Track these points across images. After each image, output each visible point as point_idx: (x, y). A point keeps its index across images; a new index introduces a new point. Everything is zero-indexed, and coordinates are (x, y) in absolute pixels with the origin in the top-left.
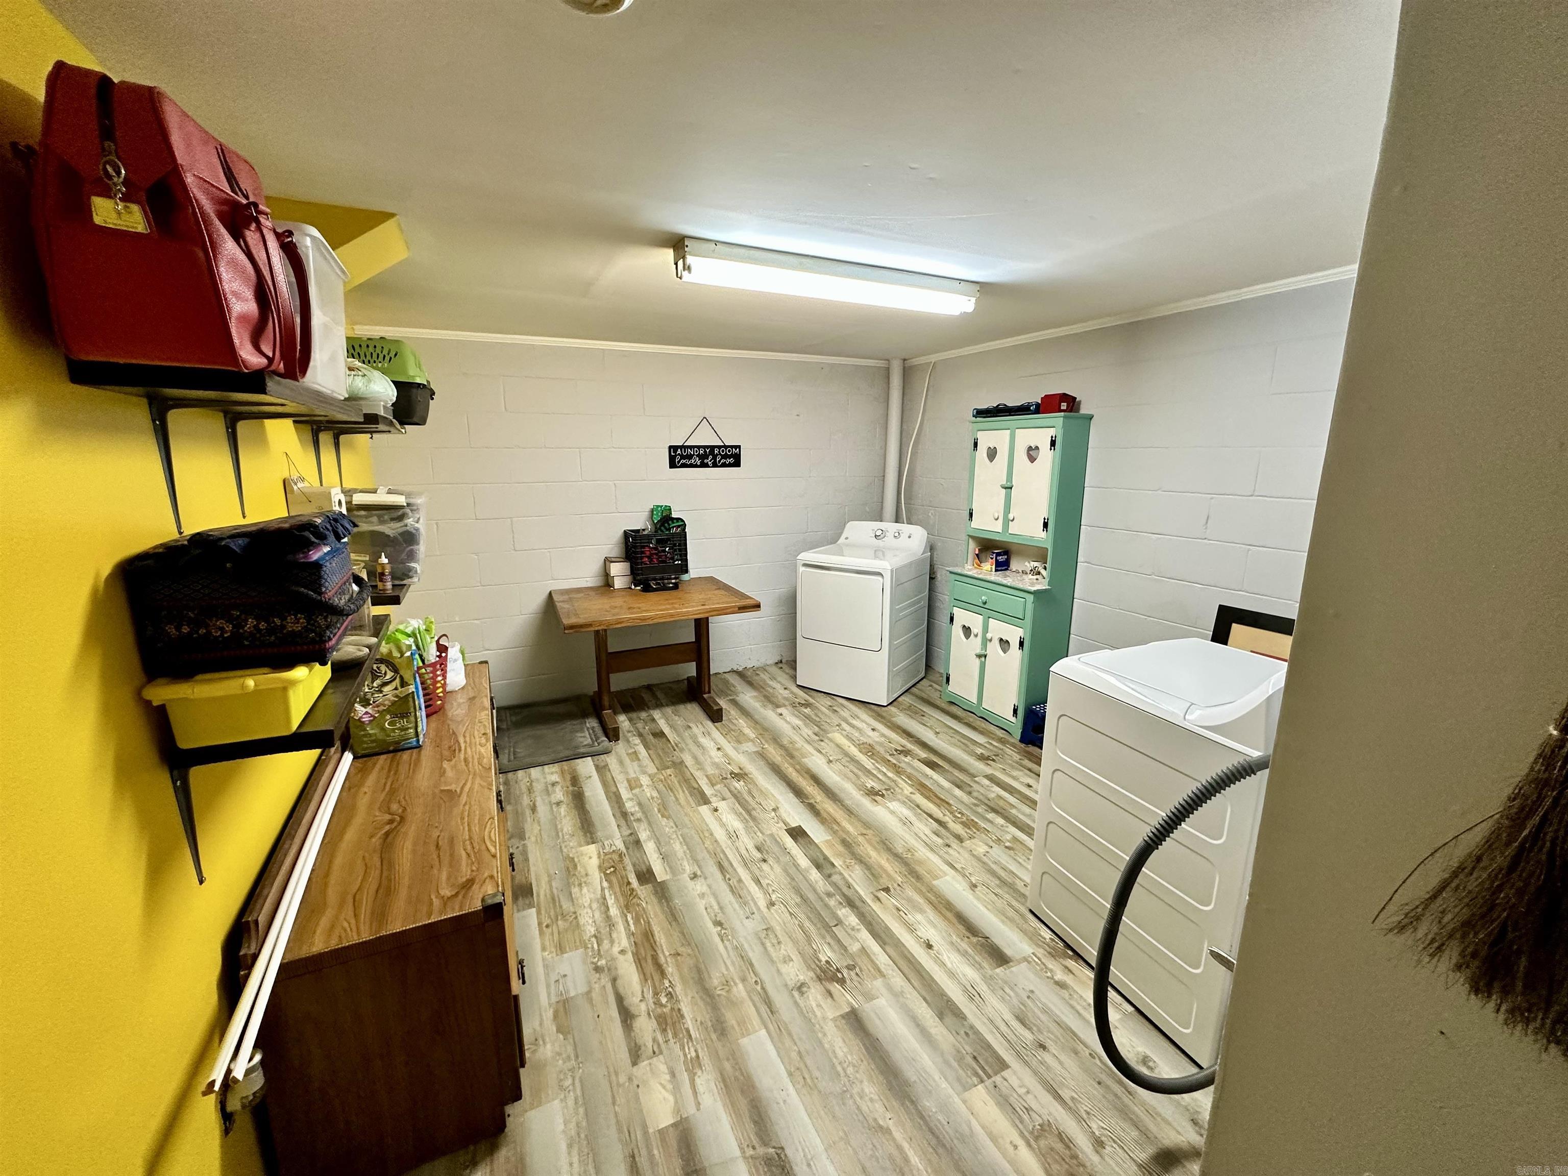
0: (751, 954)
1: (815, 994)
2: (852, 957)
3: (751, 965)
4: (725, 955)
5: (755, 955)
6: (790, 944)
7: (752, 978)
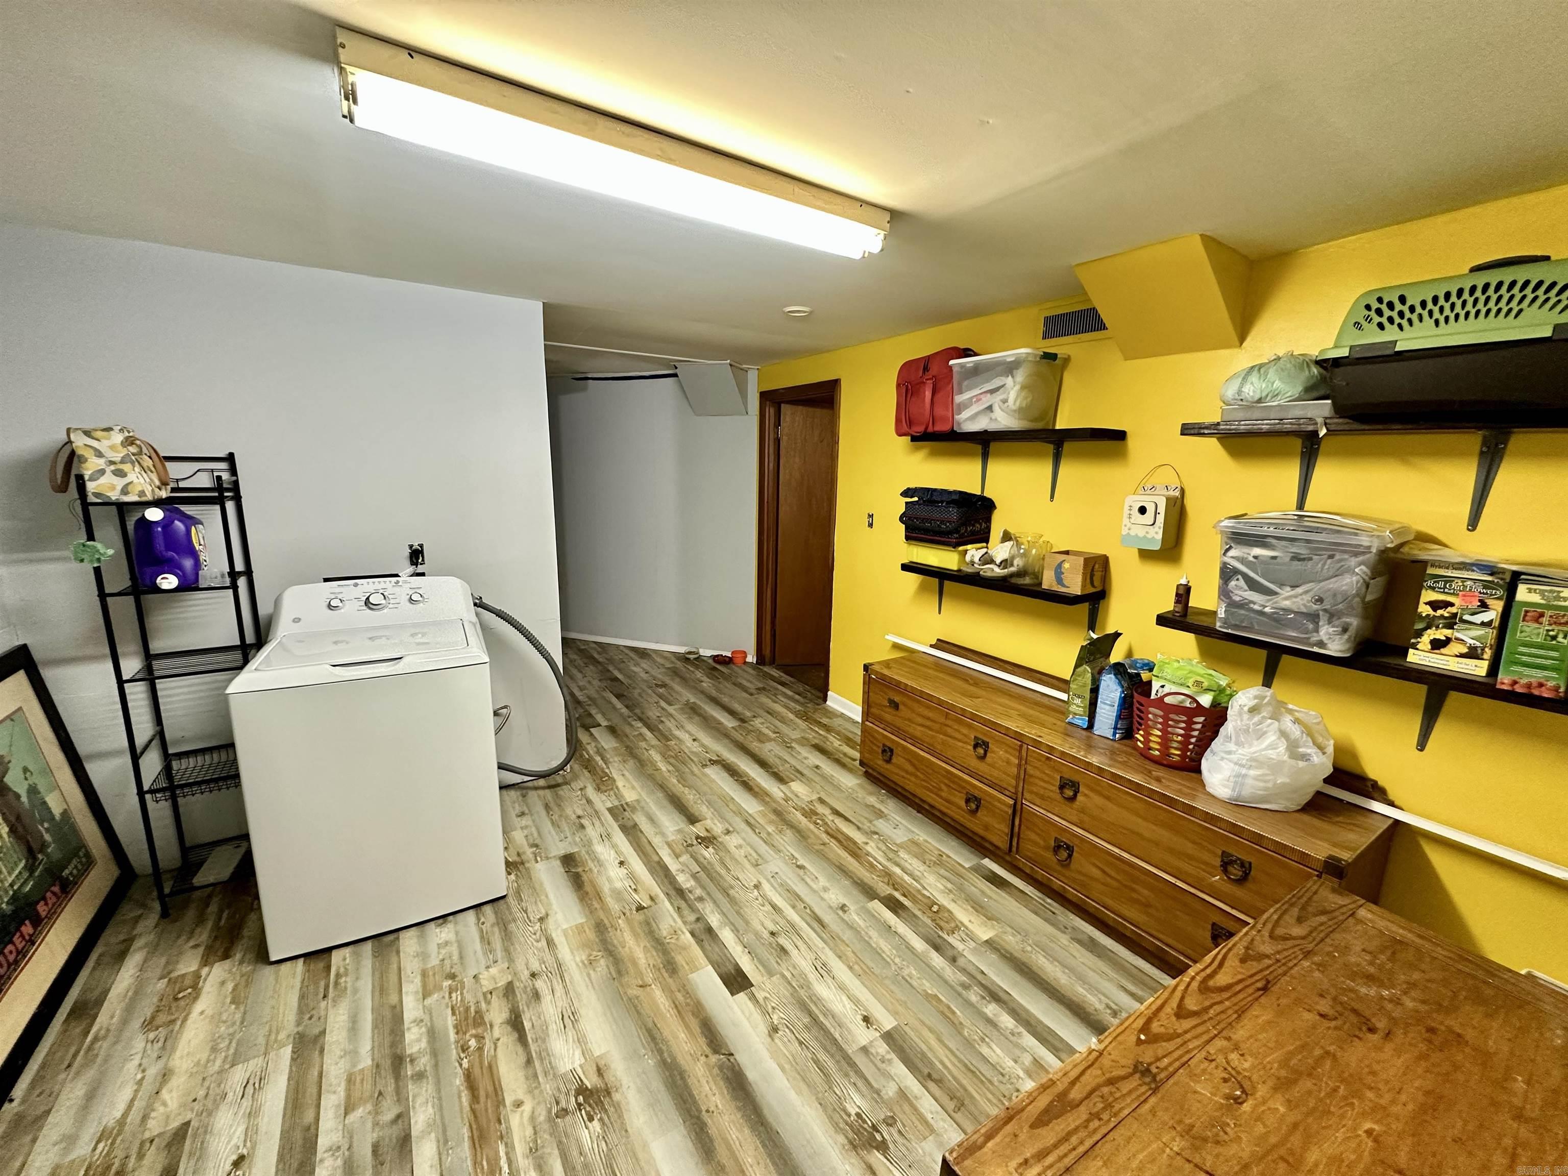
0: (767, 848)
1: (718, 828)
2: (687, 852)
3: (765, 842)
4: (788, 848)
5: (764, 848)
6: (737, 857)
7: (764, 835)
